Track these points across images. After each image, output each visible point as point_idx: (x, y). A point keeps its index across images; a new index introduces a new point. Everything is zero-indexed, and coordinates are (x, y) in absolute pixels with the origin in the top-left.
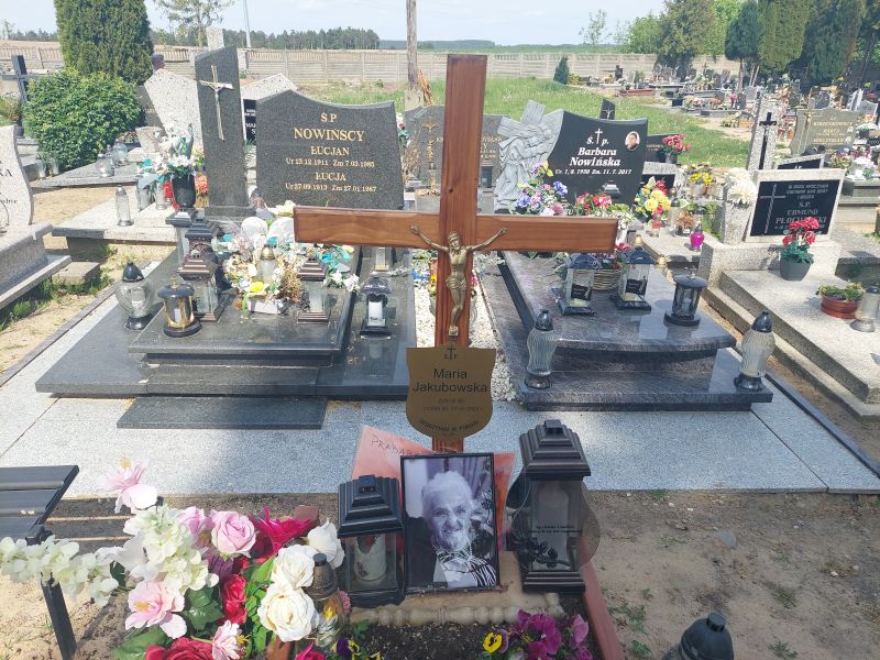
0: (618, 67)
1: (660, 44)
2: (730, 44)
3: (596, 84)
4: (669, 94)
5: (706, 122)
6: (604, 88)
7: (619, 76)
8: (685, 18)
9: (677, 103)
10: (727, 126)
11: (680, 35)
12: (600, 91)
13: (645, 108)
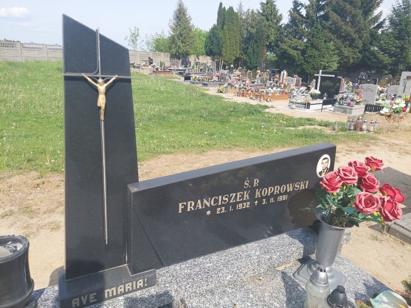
0: (149, 58)
1: (170, 48)
2: (208, 47)
3: (138, 67)
4: (181, 74)
5: (208, 90)
6: (143, 69)
7: (151, 63)
8: (181, 35)
9: (187, 78)
10: (221, 92)
11: (179, 43)
12: (141, 71)
13: (169, 81)
